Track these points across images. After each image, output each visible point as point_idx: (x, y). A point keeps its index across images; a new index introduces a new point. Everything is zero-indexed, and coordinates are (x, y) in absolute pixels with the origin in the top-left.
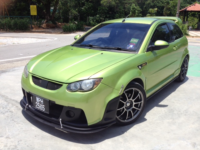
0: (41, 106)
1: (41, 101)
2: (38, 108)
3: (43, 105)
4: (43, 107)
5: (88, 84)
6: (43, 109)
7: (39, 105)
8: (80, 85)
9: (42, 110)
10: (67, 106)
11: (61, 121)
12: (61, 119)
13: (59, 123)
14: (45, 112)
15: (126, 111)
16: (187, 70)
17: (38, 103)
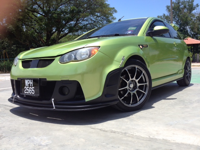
0: (30, 89)
1: (31, 83)
2: (27, 93)
3: (33, 87)
4: (33, 89)
5: (84, 55)
6: (33, 92)
7: (28, 89)
8: (75, 56)
9: (32, 94)
10: (60, 80)
11: (54, 101)
12: (53, 99)
13: (51, 106)
14: (34, 95)
15: (129, 93)
16: (190, 74)
17: (27, 87)
